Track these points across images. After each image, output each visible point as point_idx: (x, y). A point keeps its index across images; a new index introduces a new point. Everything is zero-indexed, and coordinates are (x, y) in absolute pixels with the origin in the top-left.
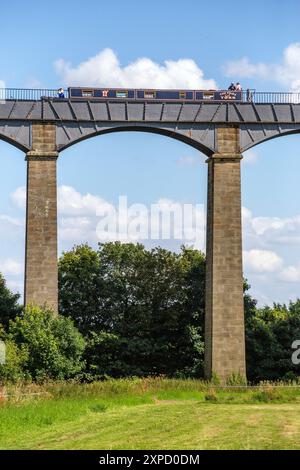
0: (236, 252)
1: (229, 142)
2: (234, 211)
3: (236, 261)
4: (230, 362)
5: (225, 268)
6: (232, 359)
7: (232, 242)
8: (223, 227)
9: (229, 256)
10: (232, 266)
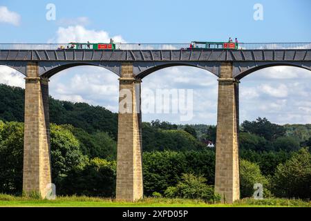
0: (36, 129)
1: (33, 71)
2: (35, 107)
3: (35, 133)
4: (32, 186)
5: (30, 137)
6: (33, 184)
7: (34, 123)
8: (29, 116)
9: (32, 131)
10: (34, 136)
